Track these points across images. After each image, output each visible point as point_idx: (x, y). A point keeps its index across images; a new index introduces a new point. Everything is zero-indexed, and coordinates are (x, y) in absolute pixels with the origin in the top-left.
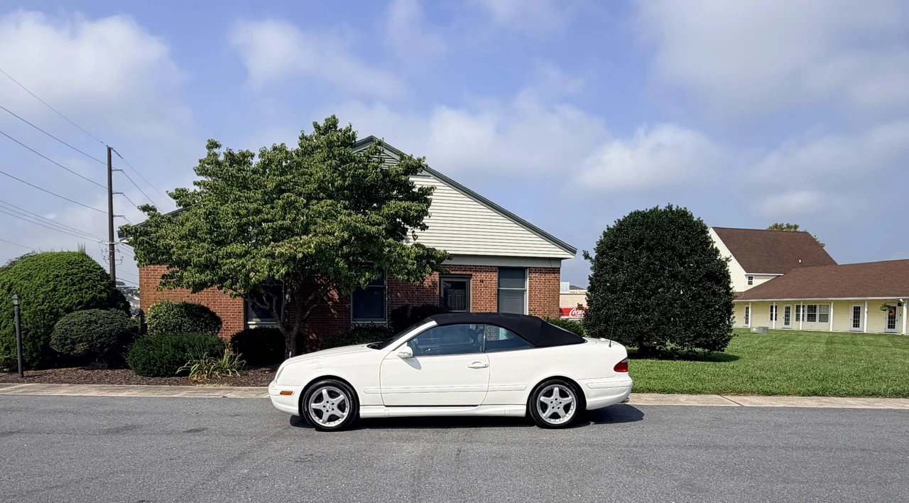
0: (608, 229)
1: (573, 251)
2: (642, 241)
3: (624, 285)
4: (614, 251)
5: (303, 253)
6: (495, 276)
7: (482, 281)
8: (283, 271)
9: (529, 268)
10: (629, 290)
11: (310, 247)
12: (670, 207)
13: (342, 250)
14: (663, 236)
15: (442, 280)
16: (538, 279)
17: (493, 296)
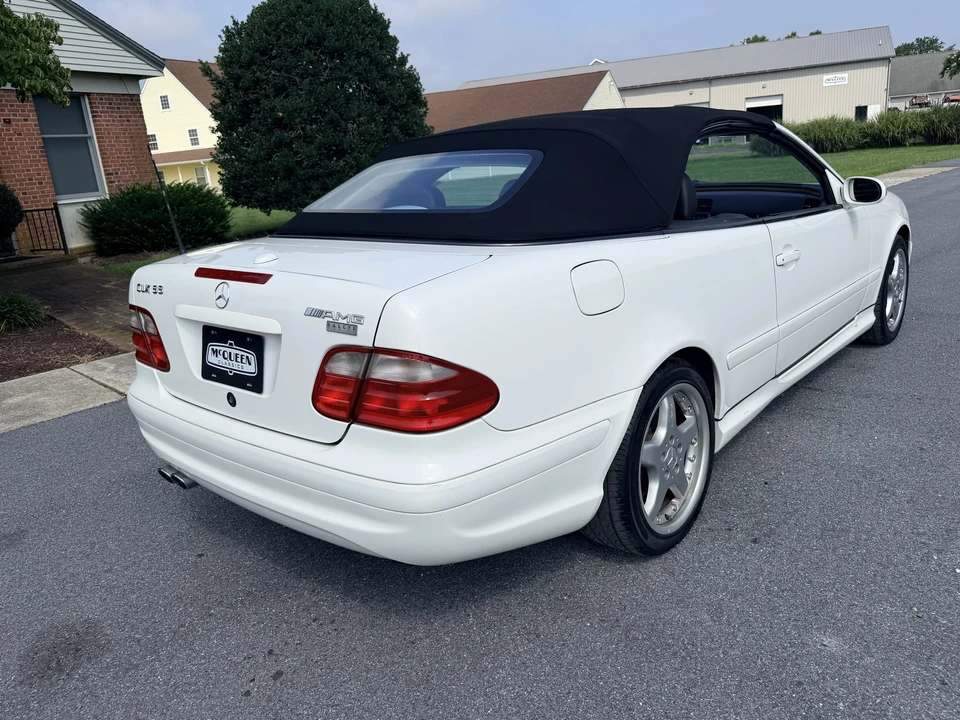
1: (159, 64)
6: (30, 110)
7: (7, 122)
9: (88, 94)
16: (110, 116)
17: (36, 152)
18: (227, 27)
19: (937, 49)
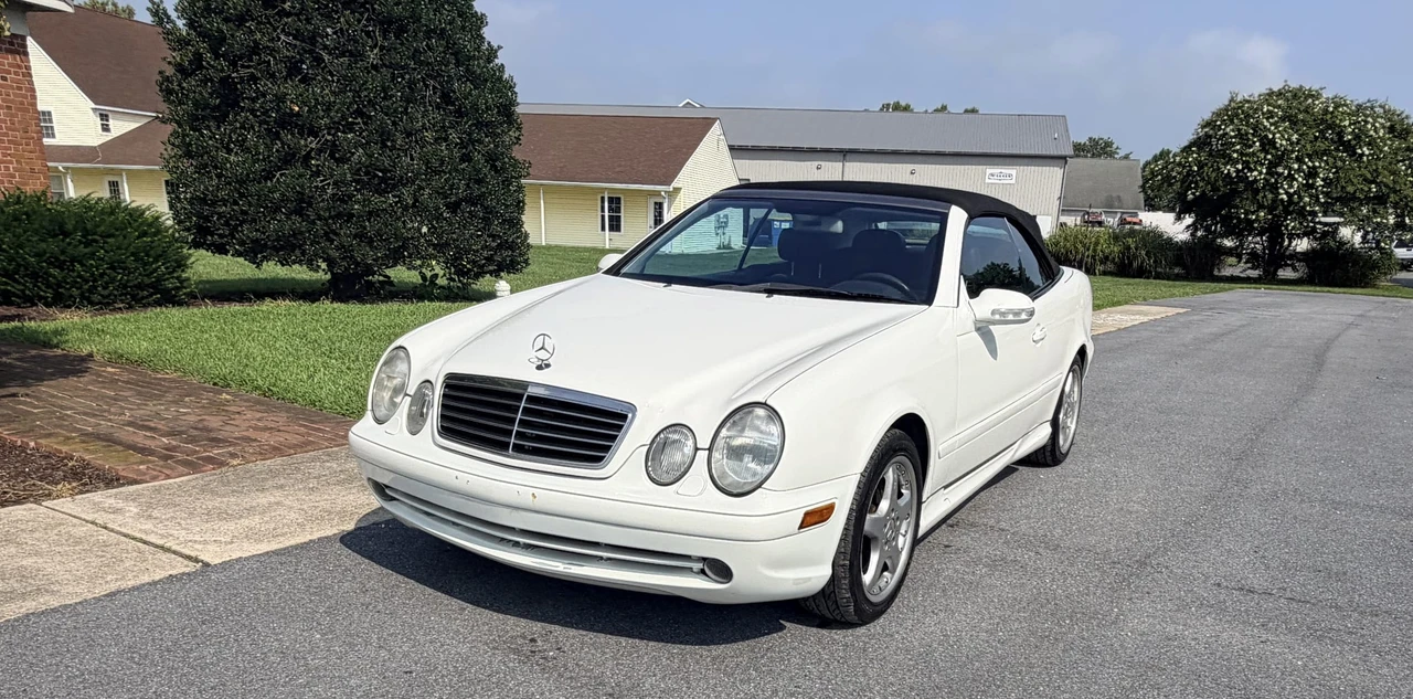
19: (1111, 155)
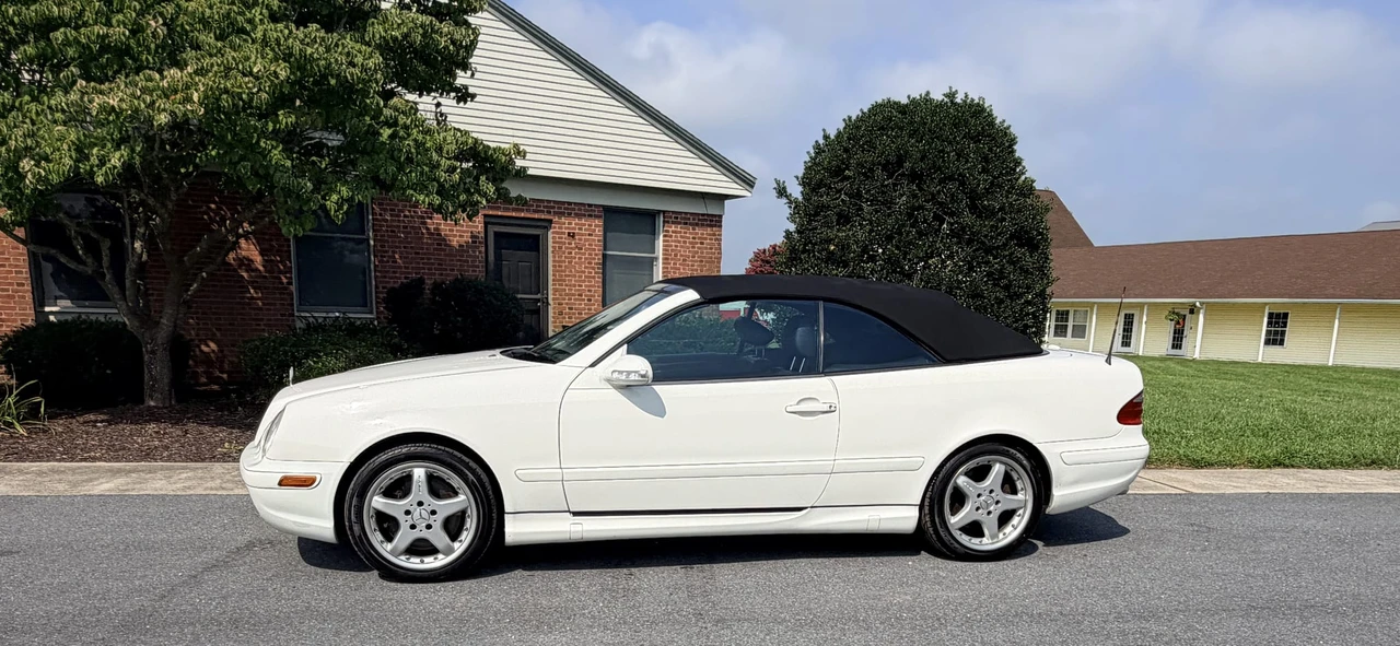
0: (826, 137)
1: (748, 182)
2: (900, 163)
3: (865, 250)
4: (842, 181)
5: (173, 113)
6: (597, 225)
7: (572, 236)
8: (116, 160)
9: (664, 212)
10: (872, 259)
11: (188, 99)
12: (951, 95)
13: (276, 122)
14: (943, 151)
15: (493, 229)
16: (681, 237)
17: (593, 268)
18: (817, 142)
